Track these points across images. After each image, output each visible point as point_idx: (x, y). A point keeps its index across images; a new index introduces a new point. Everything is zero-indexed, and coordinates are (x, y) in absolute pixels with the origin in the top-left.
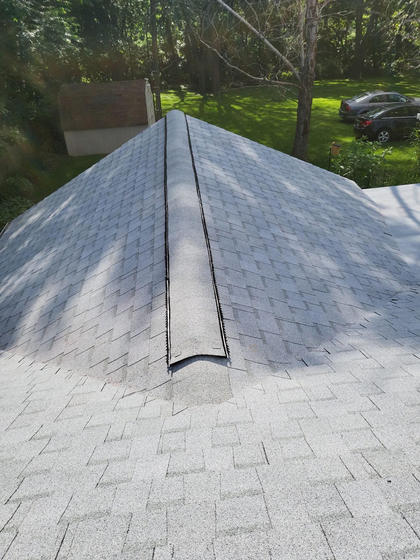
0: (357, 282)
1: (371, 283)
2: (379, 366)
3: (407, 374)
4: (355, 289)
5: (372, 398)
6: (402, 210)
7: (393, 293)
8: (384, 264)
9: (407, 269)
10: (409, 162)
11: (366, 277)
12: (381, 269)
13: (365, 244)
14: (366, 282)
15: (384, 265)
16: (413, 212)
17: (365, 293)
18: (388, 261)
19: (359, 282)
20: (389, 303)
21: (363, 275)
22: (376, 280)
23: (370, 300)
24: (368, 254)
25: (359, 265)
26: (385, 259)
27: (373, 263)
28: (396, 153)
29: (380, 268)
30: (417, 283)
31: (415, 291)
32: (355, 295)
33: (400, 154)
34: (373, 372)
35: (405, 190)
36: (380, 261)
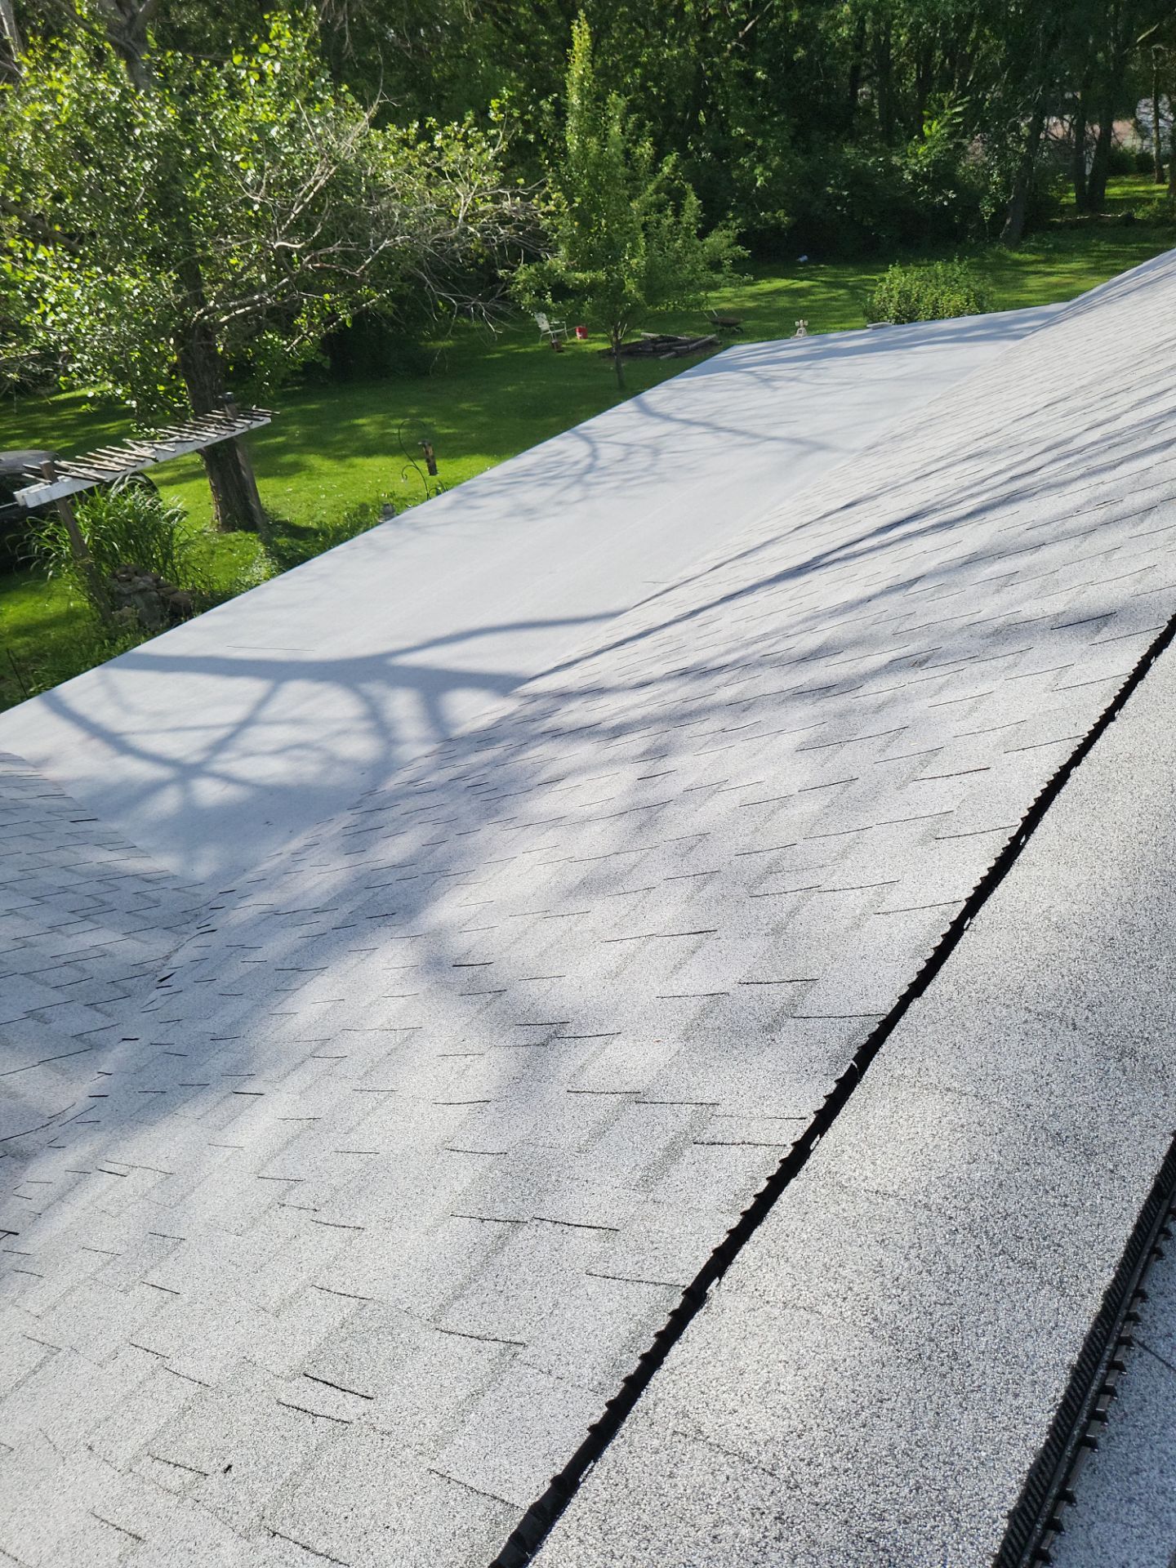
0: (39, 988)
1: (84, 970)
2: (159, 1176)
3: (228, 1152)
4: (42, 1011)
5: (155, 1277)
6: (95, 744)
7: (159, 963)
8: (102, 901)
9: (170, 885)
10: (72, 616)
11: (61, 961)
12: (100, 918)
13: (27, 876)
14: (70, 974)
15: (104, 903)
16: (126, 738)
17: (76, 1004)
18: (110, 889)
19: (47, 984)
20: (156, 994)
21: (52, 961)
22: (95, 953)
23: (98, 1015)
24: (45, 898)
25: (28, 939)
26: (102, 888)
27: (72, 915)
28: (25, 604)
29: (95, 917)
30: (210, 906)
31: (207, 929)
32: (47, 1026)
33: (37, 602)
34: (146, 1205)
35: (81, 690)
36: (87, 899)
